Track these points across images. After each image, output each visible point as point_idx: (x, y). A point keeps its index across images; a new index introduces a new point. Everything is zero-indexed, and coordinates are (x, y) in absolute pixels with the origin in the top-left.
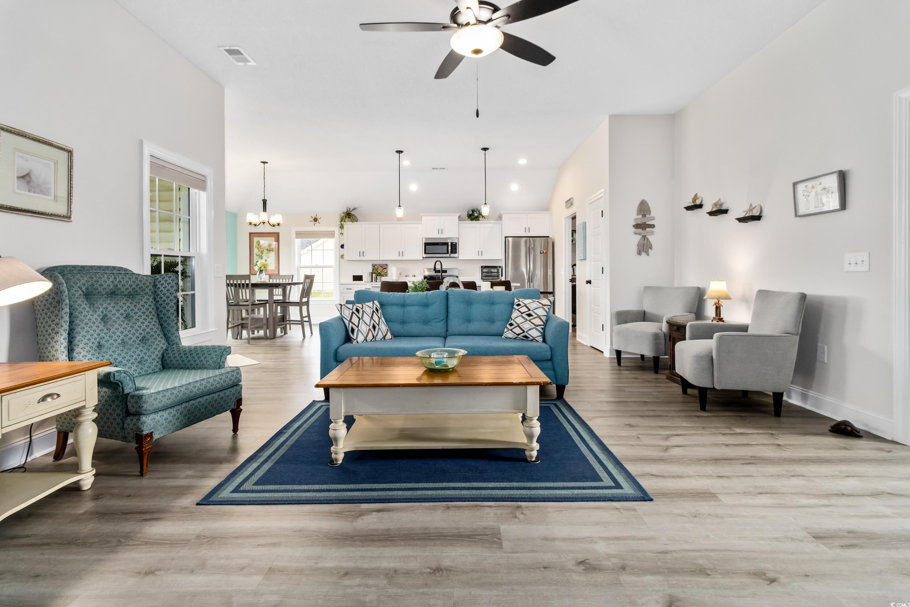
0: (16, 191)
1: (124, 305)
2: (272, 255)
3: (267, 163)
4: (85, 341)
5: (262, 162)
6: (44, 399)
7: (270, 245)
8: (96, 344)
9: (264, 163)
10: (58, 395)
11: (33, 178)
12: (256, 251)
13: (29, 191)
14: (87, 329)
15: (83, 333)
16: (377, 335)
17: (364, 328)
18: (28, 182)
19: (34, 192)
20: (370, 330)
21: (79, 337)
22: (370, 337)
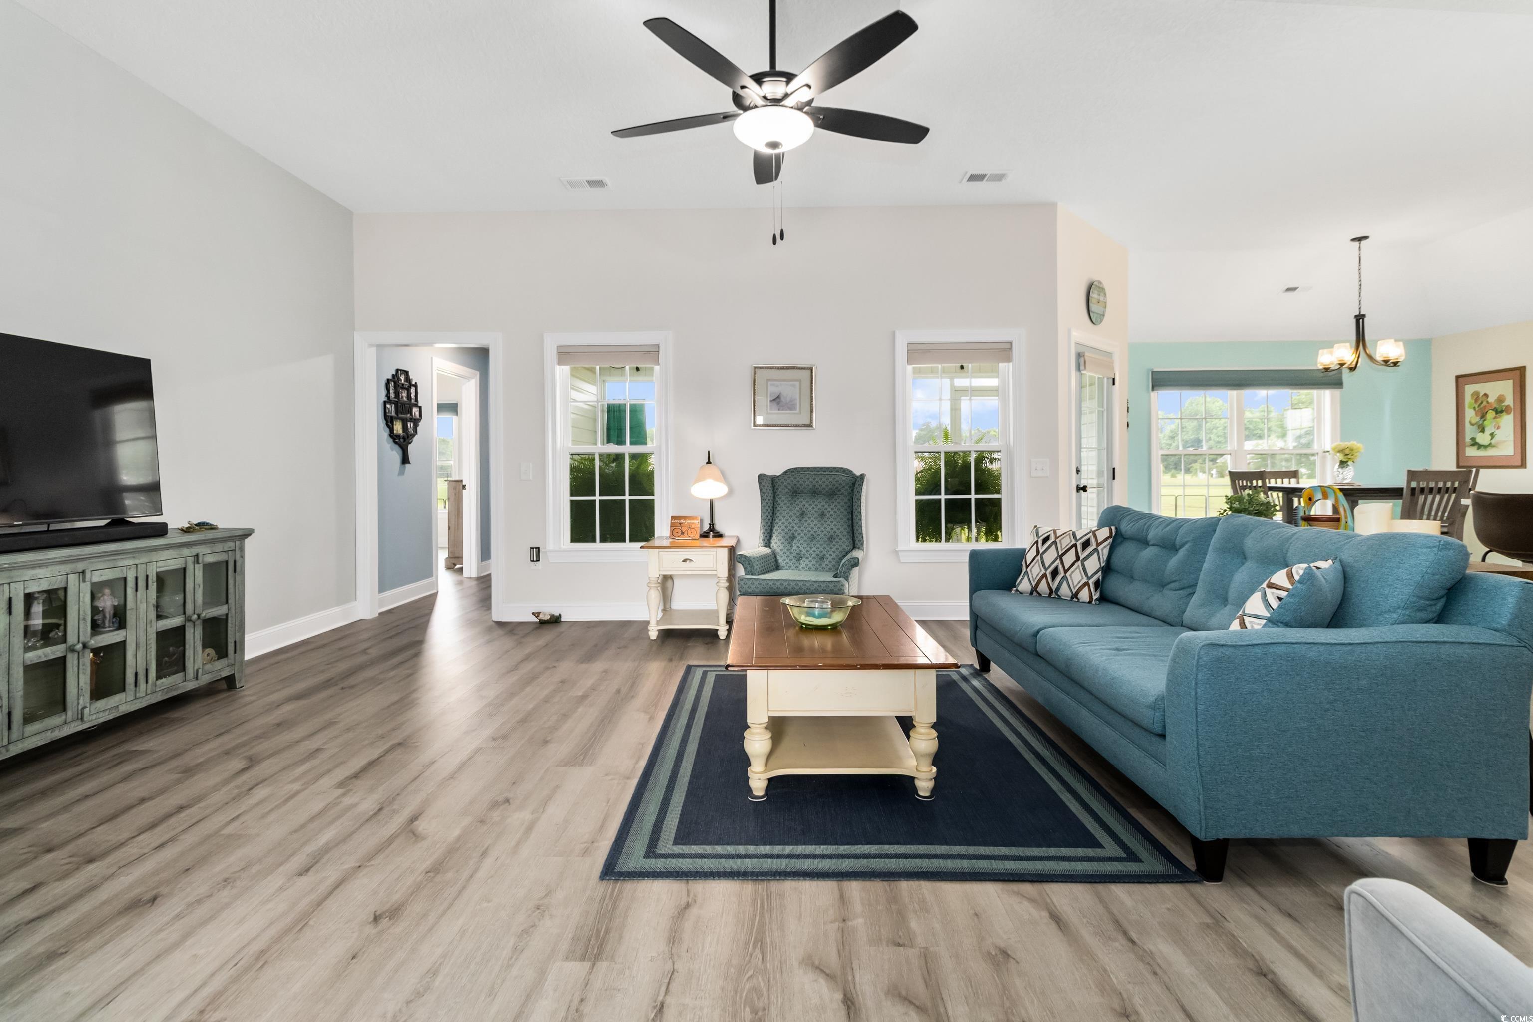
0: (769, 411)
1: (820, 503)
2: (1507, 422)
3: (1366, 237)
4: (780, 531)
5: (1353, 240)
6: (685, 561)
7: (1500, 399)
8: (790, 535)
9: (1360, 239)
10: (691, 560)
11: (782, 399)
12: (1470, 414)
13: (779, 410)
14: (784, 521)
15: (780, 524)
16: (1058, 589)
17: (1036, 571)
18: (778, 403)
19: (783, 410)
20: (1045, 576)
21: (776, 527)
22: (1043, 587)
